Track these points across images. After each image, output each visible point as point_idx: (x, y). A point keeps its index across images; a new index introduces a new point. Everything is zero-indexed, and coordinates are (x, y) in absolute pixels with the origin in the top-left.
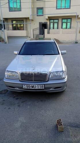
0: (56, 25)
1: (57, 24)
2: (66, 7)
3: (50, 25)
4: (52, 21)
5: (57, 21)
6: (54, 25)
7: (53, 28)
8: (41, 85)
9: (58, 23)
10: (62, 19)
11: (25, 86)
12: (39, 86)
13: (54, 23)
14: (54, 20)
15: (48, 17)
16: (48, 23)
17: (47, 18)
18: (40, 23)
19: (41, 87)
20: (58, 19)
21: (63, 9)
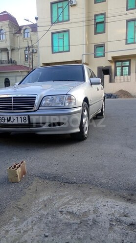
0: (126, 70)
1: (127, 68)
3: (116, 70)
4: (119, 64)
5: (127, 63)
6: (122, 70)
7: (122, 75)
8: (23, 117)
9: (129, 66)
12: (19, 117)
13: (122, 67)
14: (122, 61)
15: (112, 57)
16: (113, 68)
17: (111, 59)
18: (99, 68)
19: (23, 120)
20: (130, 61)
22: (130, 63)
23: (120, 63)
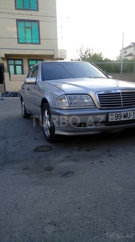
0: (19, 69)
1: (20, 67)
2: (34, 42)
3: (9, 68)
4: (11, 62)
5: (19, 62)
6: (15, 68)
7: (15, 73)
9: (22, 66)
10: (29, 60)
11: (113, 115)
13: (15, 66)
14: (14, 60)
15: (5, 54)
16: (5, 65)
17: (4, 56)
20: (22, 60)
21: (30, 43)
22: (22, 62)
23: (13, 61)
